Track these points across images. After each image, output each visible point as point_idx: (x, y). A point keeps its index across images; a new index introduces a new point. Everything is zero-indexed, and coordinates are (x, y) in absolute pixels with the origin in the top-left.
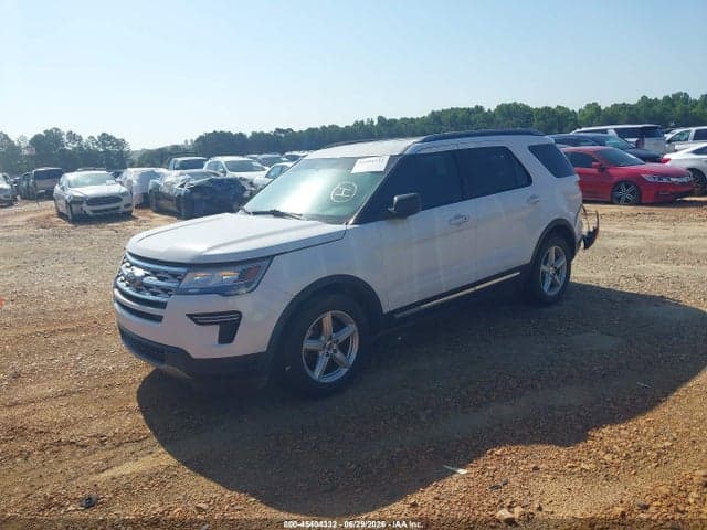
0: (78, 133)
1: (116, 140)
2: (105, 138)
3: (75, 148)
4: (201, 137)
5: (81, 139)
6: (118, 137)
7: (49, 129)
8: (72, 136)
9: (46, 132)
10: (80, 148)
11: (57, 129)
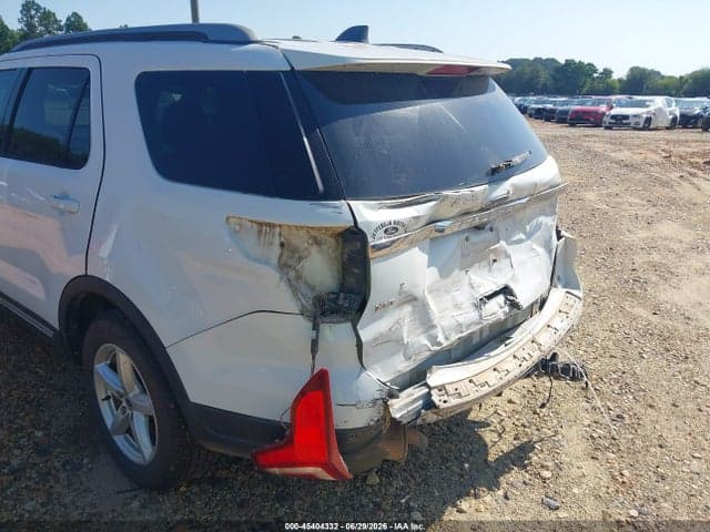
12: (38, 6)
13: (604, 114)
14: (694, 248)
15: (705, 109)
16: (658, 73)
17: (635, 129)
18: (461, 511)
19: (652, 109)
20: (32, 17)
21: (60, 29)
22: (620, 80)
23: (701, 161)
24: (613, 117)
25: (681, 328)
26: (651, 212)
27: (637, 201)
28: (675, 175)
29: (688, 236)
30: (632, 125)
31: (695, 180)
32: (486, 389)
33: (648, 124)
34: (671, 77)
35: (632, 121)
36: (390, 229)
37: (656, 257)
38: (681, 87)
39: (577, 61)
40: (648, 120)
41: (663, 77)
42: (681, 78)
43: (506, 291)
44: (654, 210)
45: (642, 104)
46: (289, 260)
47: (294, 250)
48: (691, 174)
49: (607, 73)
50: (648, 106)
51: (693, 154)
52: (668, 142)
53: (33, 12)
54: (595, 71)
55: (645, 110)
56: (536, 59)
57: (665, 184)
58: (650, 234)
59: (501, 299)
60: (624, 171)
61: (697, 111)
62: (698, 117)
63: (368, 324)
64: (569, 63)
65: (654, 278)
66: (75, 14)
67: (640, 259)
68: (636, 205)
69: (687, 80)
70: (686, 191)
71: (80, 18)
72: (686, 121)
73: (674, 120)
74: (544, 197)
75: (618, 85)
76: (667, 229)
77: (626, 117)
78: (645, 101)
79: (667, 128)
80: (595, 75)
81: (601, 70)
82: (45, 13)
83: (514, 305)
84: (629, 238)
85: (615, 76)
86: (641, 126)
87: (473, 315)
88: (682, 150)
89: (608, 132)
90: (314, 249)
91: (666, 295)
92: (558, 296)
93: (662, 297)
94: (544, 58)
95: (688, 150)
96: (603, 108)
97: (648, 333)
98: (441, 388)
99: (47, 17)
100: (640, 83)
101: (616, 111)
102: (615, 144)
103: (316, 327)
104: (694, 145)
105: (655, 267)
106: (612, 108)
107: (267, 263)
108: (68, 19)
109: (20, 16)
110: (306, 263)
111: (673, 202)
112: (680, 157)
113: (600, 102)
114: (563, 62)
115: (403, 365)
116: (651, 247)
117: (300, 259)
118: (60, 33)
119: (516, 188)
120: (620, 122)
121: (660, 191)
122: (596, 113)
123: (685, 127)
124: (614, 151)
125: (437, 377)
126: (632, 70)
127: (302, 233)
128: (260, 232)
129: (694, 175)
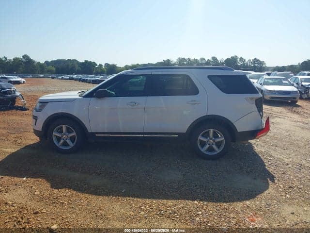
0: (244, 58)
1: (260, 61)
2: (256, 60)
3: (241, 65)
4: (305, 62)
5: (245, 60)
6: (261, 60)
7: (233, 56)
8: (241, 59)
9: (232, 57)
10: (244, 64)
11: (236, 56)
49: (101, 66)
64: (86, 62)
80: (96, 67)
81: (98, 65)
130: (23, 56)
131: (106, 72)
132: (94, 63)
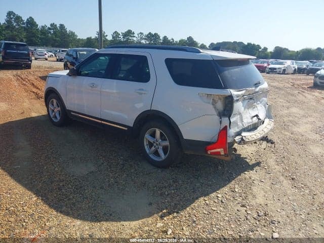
12: (14, 14)
13: (266, 67)
14: (304, 116)
15: (307, 66)
16: (287, 49)
17: (279, 74)
18: (245, 174)
19: (286, 65)
20: (11, 18)
21: (24, 24)
22: (271, 52)
23: (306, 87)
24: (270, 69)
25: (301, 138)
26: (288, 104)
27: (283, 101)
28: (296, 92)
29: (302, 113)
30: (278, 72)
31: (304, 94)
32: (253, 139)
33: (284, 72)
34: (293, 51)
35: (278, 70)
36: (238, 96)
37: (291, 118)
38: (297, 56)
39: (252, 43)
40: (284, 70)
41: (289, 51)
42: (297, 52)
43: (257, 116)
44: (289, 104)
45: (281, 64)
46: (214, 103)
47: (215, 101)
48: (302, 92)
49: (265, 49)
50: (284, 64)
51: (303, 84)
52: (293, 79)
53: (12, 16)
54: (260, 48)
55: (283, 66)
56: (234, 42)
57: (292, 95)
58: (288, 112)
59: (256, 117)
60: (276, 90)
61: (305, 67)
62: (305, 69)
63: (232, 118)
64: (249, 44)
65: (291, 125)
66: (31, 17)
67: (285, 119)
68: (283, 102)
69: (300, 53)
70: (300, 97)
71: (33, 19)
72: (300, 71)
73: (295, 70)
74: (265, 93)
75: (270, 54)
76: (294, 110)
77: (275, 69)
78: (283, 62)
79: (292, 74)
80: (260, 50)
81: (263, 48)
82: (17, 17)
83: (259, 119)
84: (281, 113)
85: (269, 50)
86: (282, 72)
87: (251, 121)
88: (298, 82)
89: (268, 75)
90: (219, 101)
91: (295, 129)
92: (267, 121)
93: (294, 130)
94: (238, 42)
95: (301, 82)
96: (265, 65)
97: (290, 138)
98: (245, 136)
99: (18, 19)
100: (280, 54)
101: (272, 66)
102: (271, 80)
103: (221, 118)
104: (303, 80)
105: (291, 121)
106: (269, 65)
107: (209, 103)
108: (28, 20)
109: (6, 18)
110: (217, 104)
111: (296, 101)
112: (298, 85)
113: (264, 62)
114: (246, 44)
115: (238, 130)
116: (289, 115)
117: (216, 103)
118: (23, 25)
119: (260, 89)
120: (273, 71)
121: (291, 97)
122: (263, 66)
123: (299, 73)
124: (272, 82)
125: (244, 134)
126: (276, 48)
127: (217, 97)
128: (207, 96)
129: (304, 92)
130: (188, 38)
131: (270, 57)
132: (258, 45)
